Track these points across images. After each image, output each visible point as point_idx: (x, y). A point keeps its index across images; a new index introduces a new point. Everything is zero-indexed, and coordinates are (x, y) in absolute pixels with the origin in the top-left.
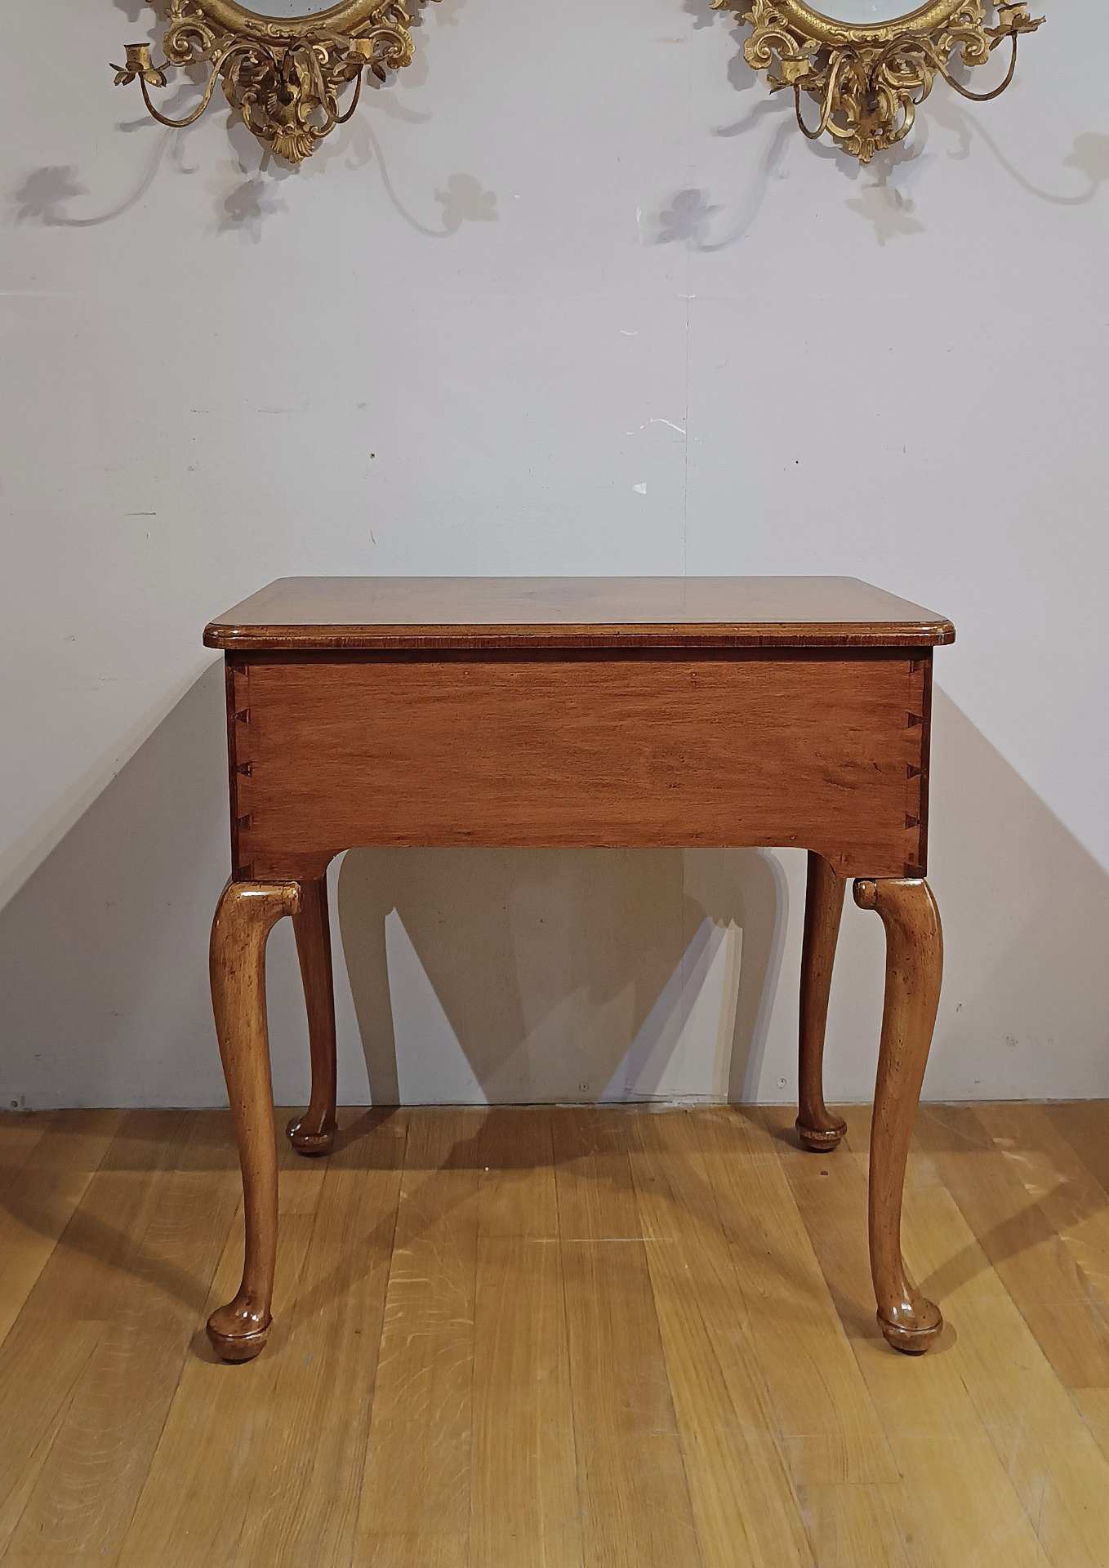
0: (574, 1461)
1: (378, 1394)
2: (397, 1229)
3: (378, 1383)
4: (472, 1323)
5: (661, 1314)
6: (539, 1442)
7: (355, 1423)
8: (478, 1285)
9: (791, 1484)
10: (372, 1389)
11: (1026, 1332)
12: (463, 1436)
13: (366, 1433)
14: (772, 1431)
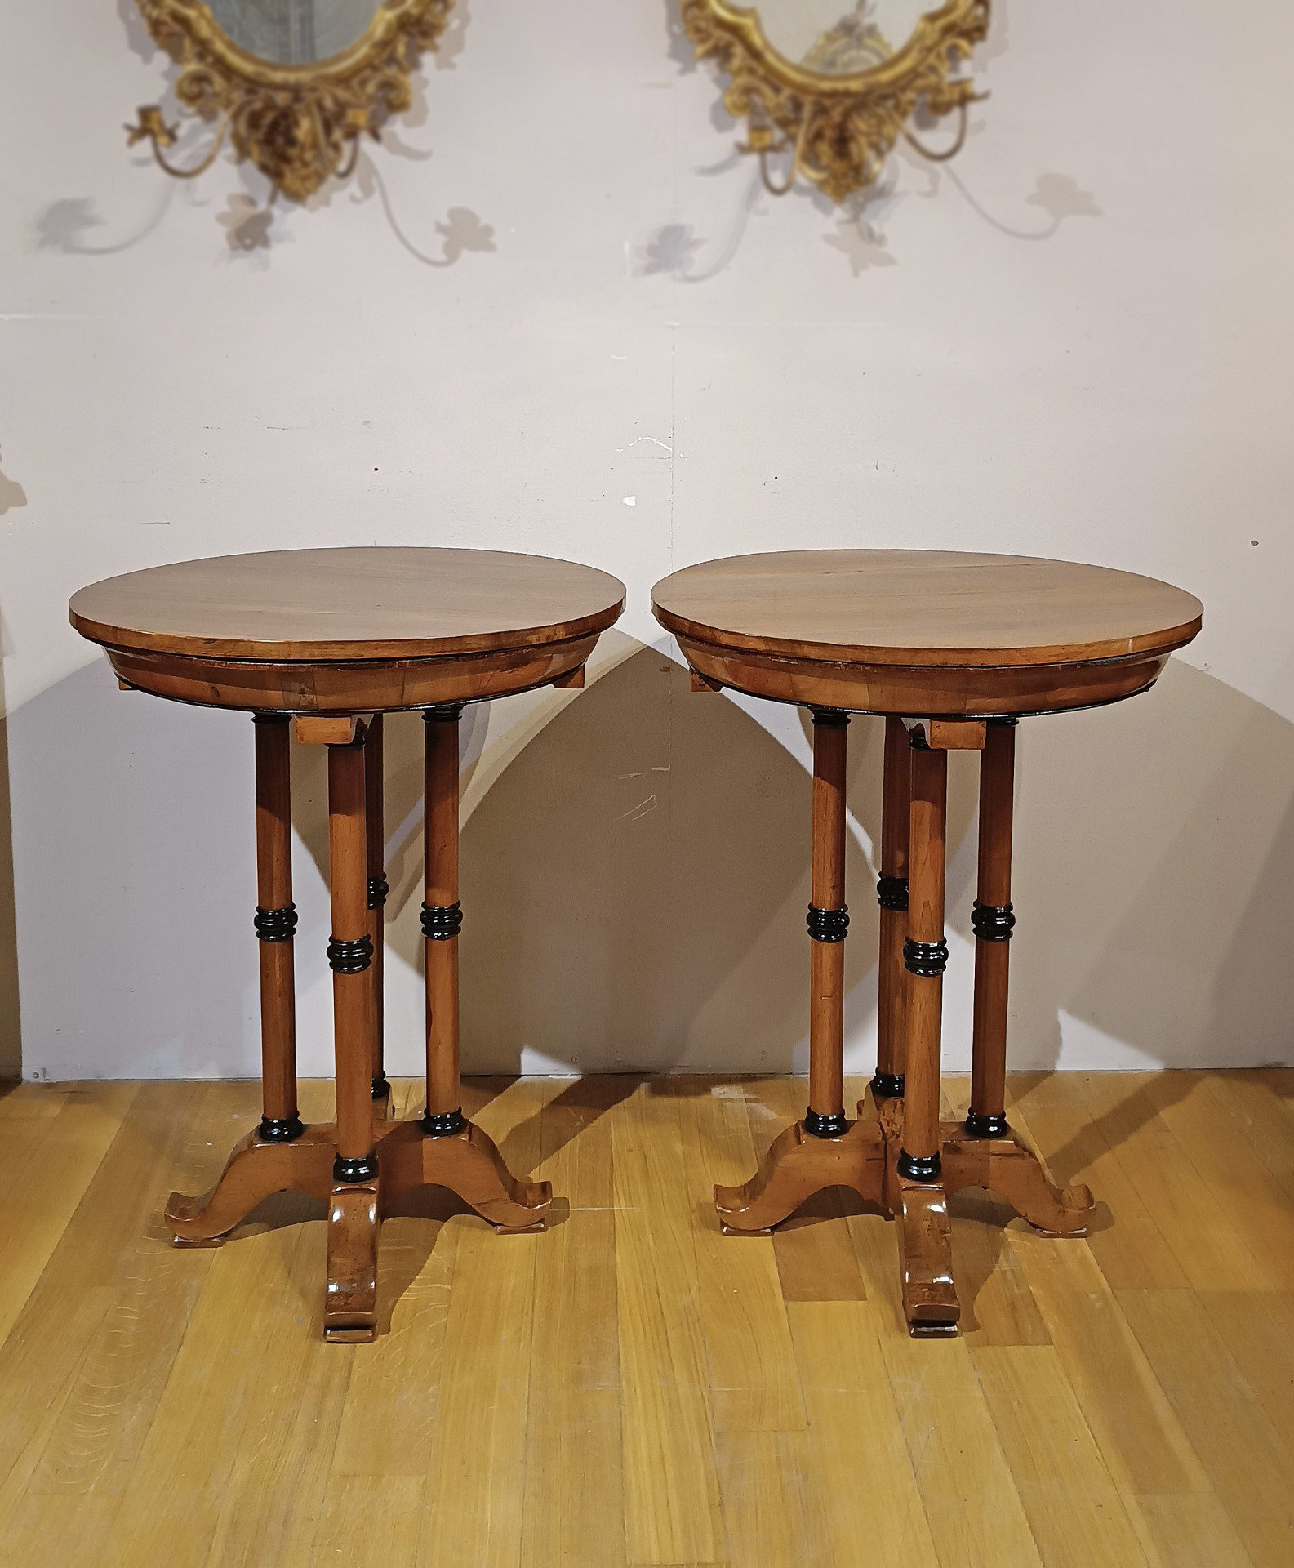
0: (526, 1412)
4: (449, 1287)
5: (621, 1278)
6: (496, 1396)
8: (459, 1253)
9: (711, 1430)
12: (431, 1390)
13: (346, 1387)
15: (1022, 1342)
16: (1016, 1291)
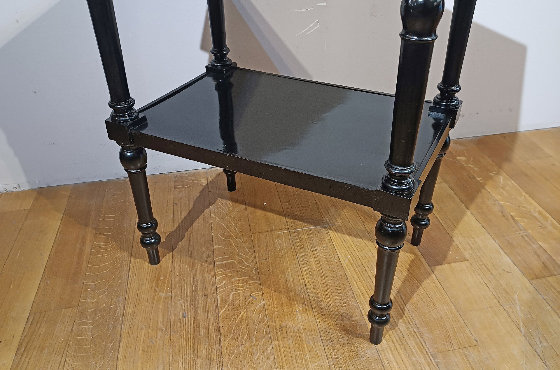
0: (326, 358)
1: (222, 331)
2: (213, 234)
3: (221, 325)
4: (259, 282)
5: (344, 265)
6: (306, 349)
7: (214, 351)
8: (257, 260)
9: (429, 354)
10: (218, 329)
11: (503, 253)
12: (269, 351)
13: (221, 356)
14: (411, 324)
15: (552, 275)
16: (534, 246)
